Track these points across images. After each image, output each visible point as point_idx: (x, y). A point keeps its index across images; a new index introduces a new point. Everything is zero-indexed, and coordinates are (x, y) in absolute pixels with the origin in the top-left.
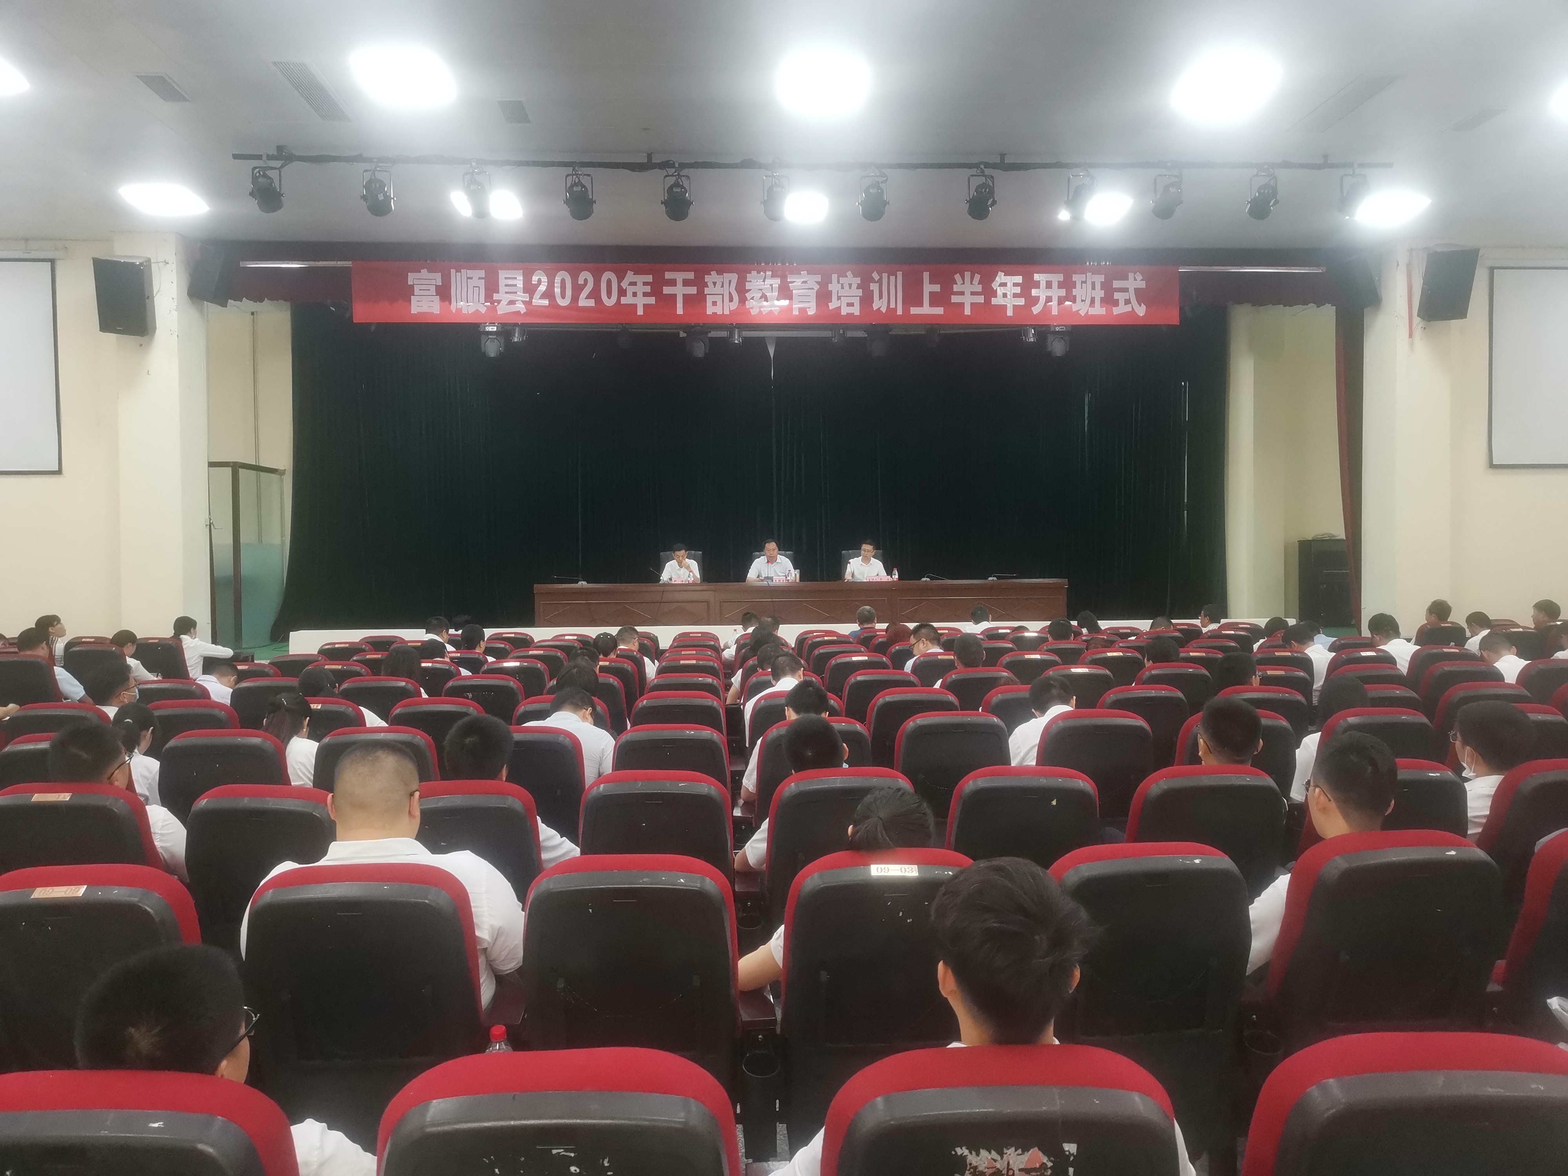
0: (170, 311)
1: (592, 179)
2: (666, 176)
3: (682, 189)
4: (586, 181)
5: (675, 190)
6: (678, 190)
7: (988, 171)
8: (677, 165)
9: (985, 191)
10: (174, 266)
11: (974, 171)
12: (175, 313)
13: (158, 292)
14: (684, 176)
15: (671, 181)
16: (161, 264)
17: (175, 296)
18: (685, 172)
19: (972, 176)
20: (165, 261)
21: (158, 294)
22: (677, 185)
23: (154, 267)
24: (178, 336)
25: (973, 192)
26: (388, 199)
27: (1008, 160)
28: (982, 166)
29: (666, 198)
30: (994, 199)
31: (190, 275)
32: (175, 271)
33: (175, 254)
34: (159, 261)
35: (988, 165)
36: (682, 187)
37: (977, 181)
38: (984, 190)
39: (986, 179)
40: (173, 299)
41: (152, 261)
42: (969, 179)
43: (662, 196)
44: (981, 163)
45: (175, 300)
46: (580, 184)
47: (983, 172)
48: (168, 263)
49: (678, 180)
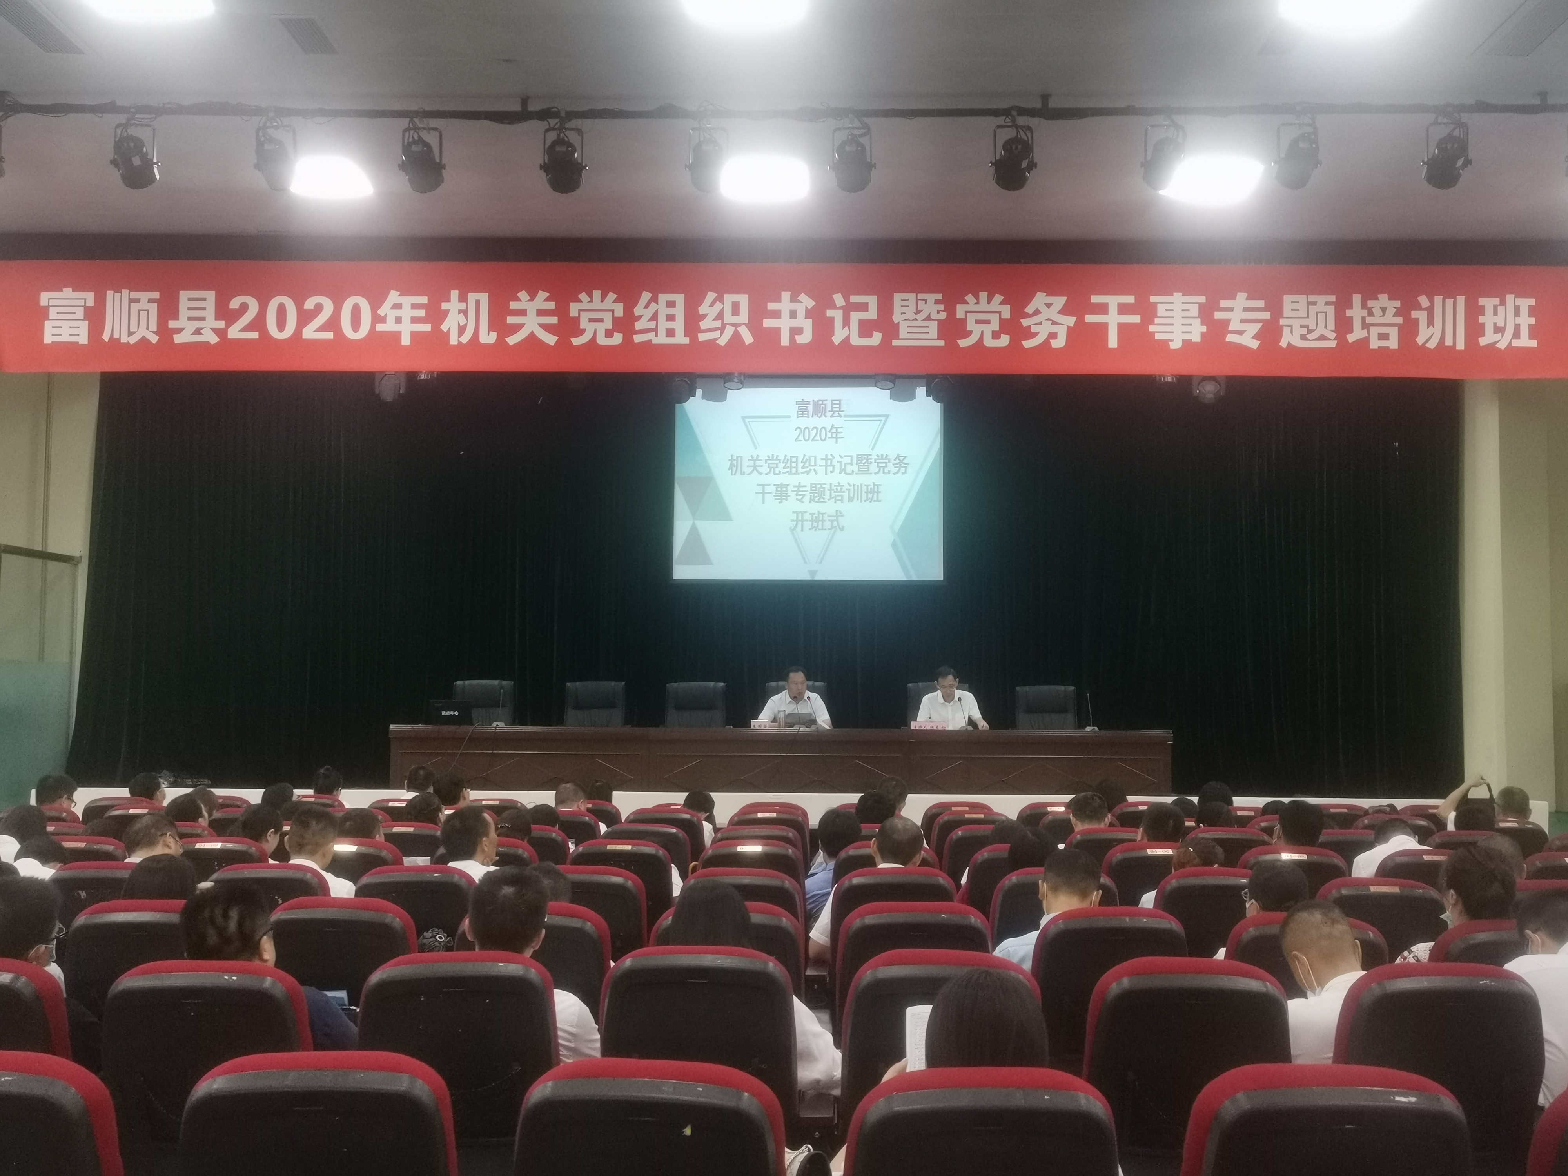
1: (440, 133)
2: (547, 131)
3: (568, 147)
4: (431, 139)
5: (558, 149)
6: (564, 149)
7: (1022, 121)
8: (563, 114)
9: (1017, 148)
11: (1000, 120)
14: (572, 129)
15: (552, 136)
18: (574, 123)
19: (1000, 126)
22: (559, 142)
25: (1000, 151)
26: (148, 164)
27: (1053, 104)
28: (1014, 113)
29: (546, 161)
30: (1032, 161)
35: (1023, 112)
36: (570, 145)
37: (1007, 134)
38: (1014, 147)
39: (1018, 131)
42: (995, 132)
43: (539, 158)
44: (1012, 108)
46: (421, 141)
47: (1013, 121)
49: (562, 135)
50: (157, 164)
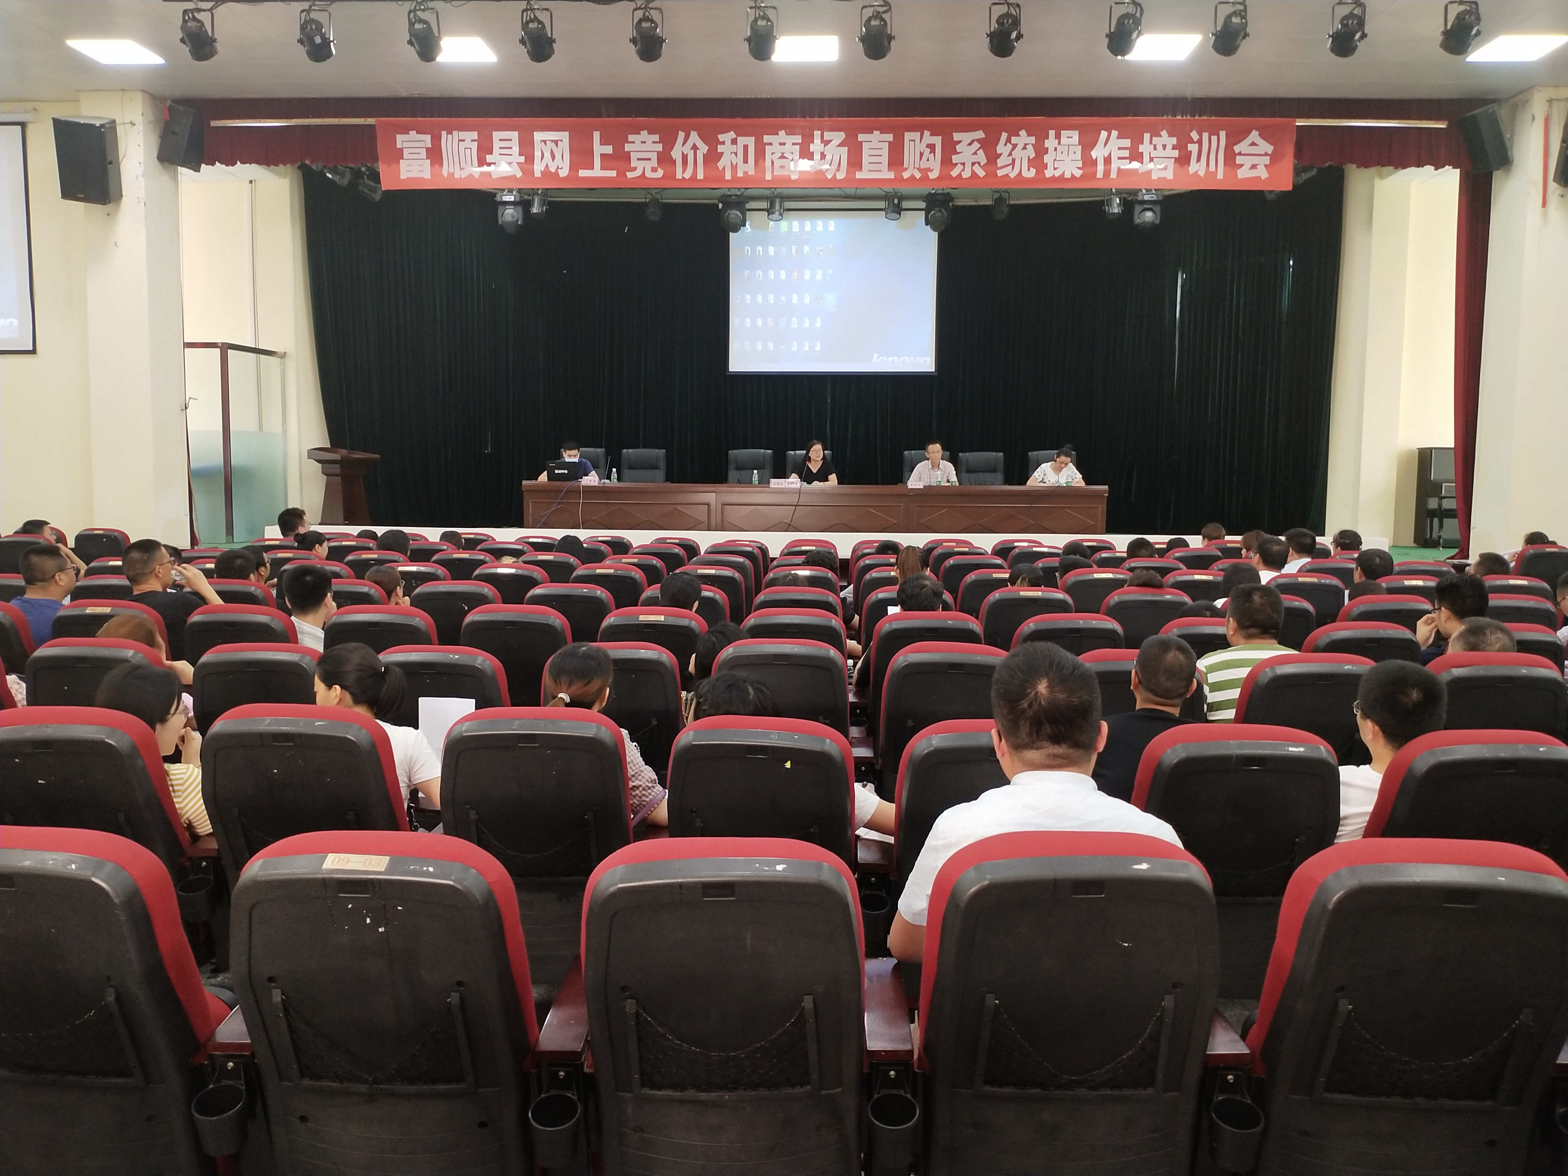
0: (137, 176)
1: (551, 12)
2: (635, 9)
3: (652, 23)
4: (544, 17)
6: (648, 25)
9: (1007, 22)
10: (141, 126)
12: (142, 180)
13: (124, 157)
14: (655, 9)
15: (639, 14)
16: (126, 125)
17: (142, 161)
20: (131, 123)
21: (125, 159)
23: (120, 130)
24: (145, 204)
25: (995, 25)
29: (635, 36)
30: (1019, 33)
31: (160, 136)
32: (141, 133)
33: (142, 115)
34: (125, 122)
36: (652, 21)
37: (1000, 10)
38: (1005, 21)
39: (1009, 8)
40: (140, 163)
41: (117, 122)
45: (142, 165)
46: (536, 20)
48: (134, 125)
49: (647, 13)
50: (333, 41)
